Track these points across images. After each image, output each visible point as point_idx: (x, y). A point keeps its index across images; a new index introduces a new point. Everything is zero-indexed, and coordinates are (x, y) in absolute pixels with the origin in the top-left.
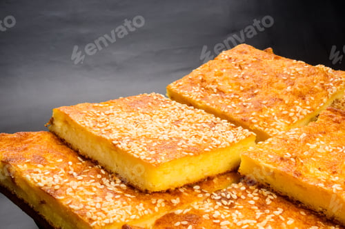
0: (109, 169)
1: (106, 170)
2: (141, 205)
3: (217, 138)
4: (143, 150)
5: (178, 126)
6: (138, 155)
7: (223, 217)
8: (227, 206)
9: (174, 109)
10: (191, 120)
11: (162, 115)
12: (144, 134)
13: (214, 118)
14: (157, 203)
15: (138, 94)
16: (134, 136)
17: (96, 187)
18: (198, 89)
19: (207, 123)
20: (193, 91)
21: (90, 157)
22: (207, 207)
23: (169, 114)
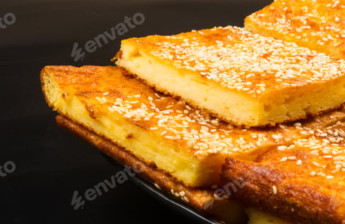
0: (195, 104)
1: (191, 106)
2: (242, 139)
3: (318, 70)
4: (237, 82)
5: (268, 60)
6: (232, 86)
7: (334, 152)
8: (335, 143)
9: (259, 42)
10: (283, 53)
11: (246, 49)
12: (232, 66)
13: (309, 51)
14: (258, 137)
15: (212, 27)
16: (222, 68)
17: (186, 121)
18: (283, 20)
19: (301, 56)
20: (278, 23)
21: (171, 92)
22: (313, 143)
23: (254, 47)
